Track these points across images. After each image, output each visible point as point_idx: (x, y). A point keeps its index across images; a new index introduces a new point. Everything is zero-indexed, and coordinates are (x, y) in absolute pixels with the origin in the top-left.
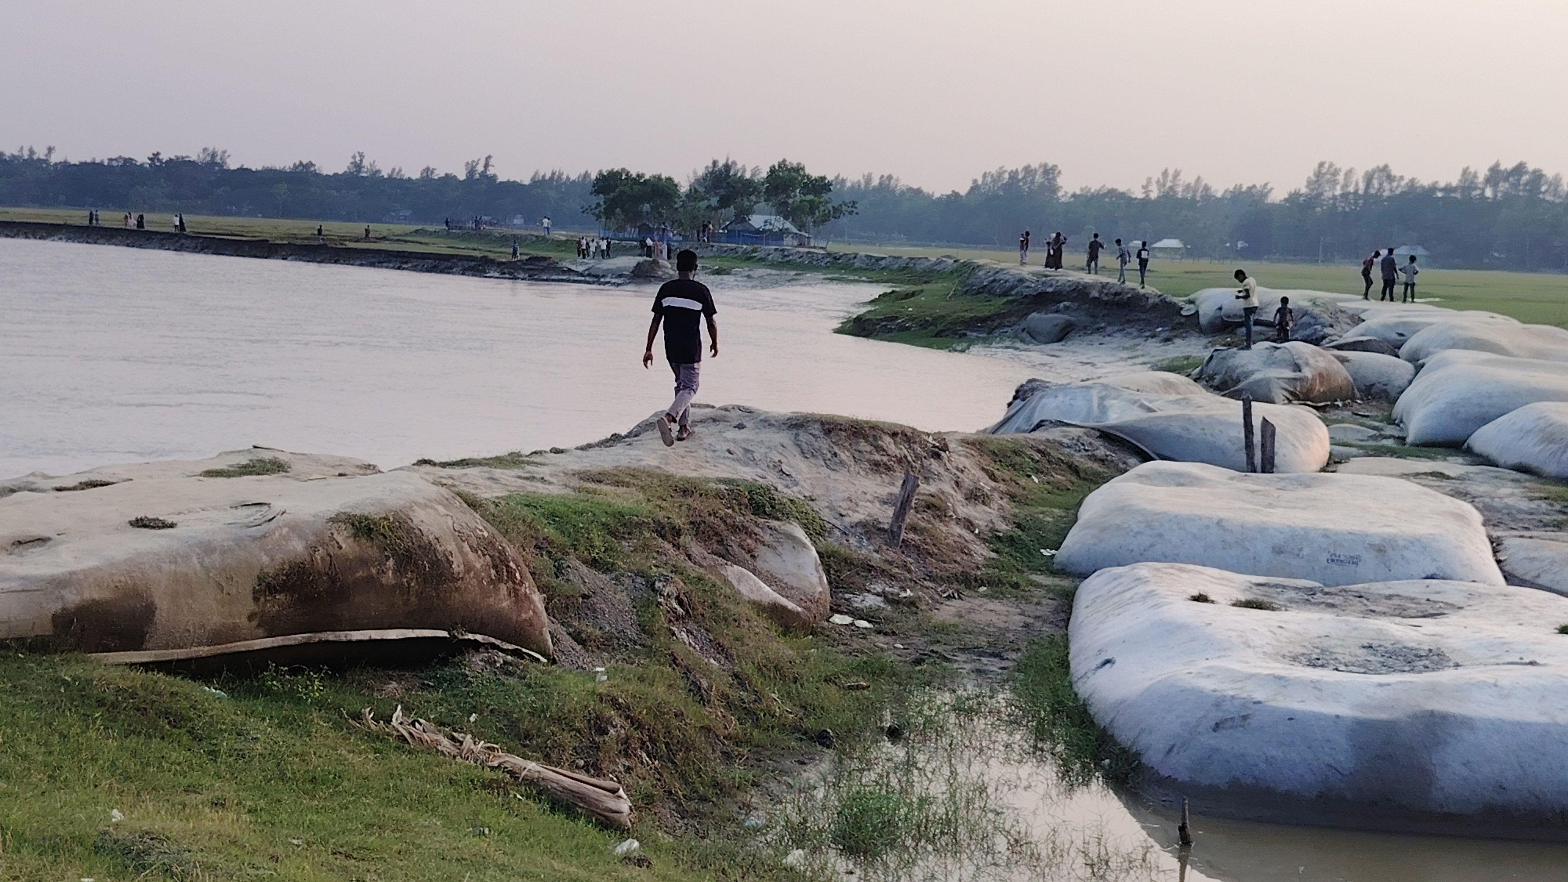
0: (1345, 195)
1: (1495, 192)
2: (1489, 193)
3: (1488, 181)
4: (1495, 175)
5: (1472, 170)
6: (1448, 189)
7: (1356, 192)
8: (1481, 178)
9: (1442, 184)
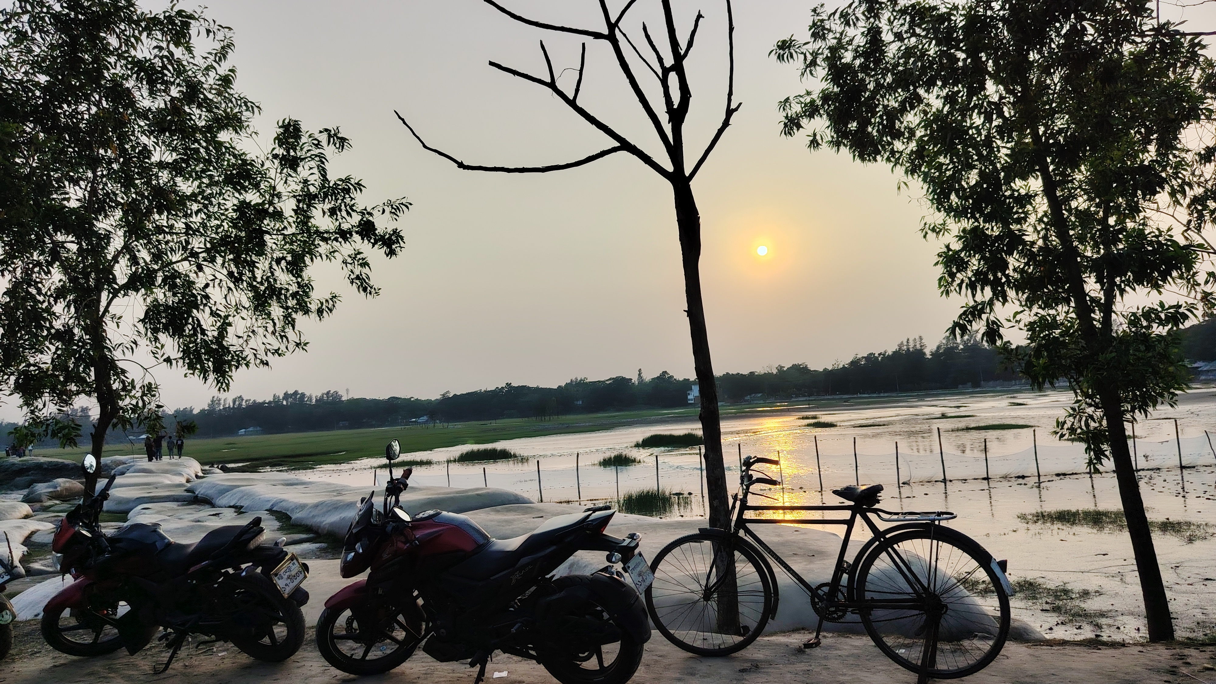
0: (225, 409)
1: (287, 402)
2: (285, 403)
3: (283, 398)
4: (286, 396)
5: (277, 394)
6: (270, 402)
7: (229, 407)
8: (281, 398)
9: (267, 401)
